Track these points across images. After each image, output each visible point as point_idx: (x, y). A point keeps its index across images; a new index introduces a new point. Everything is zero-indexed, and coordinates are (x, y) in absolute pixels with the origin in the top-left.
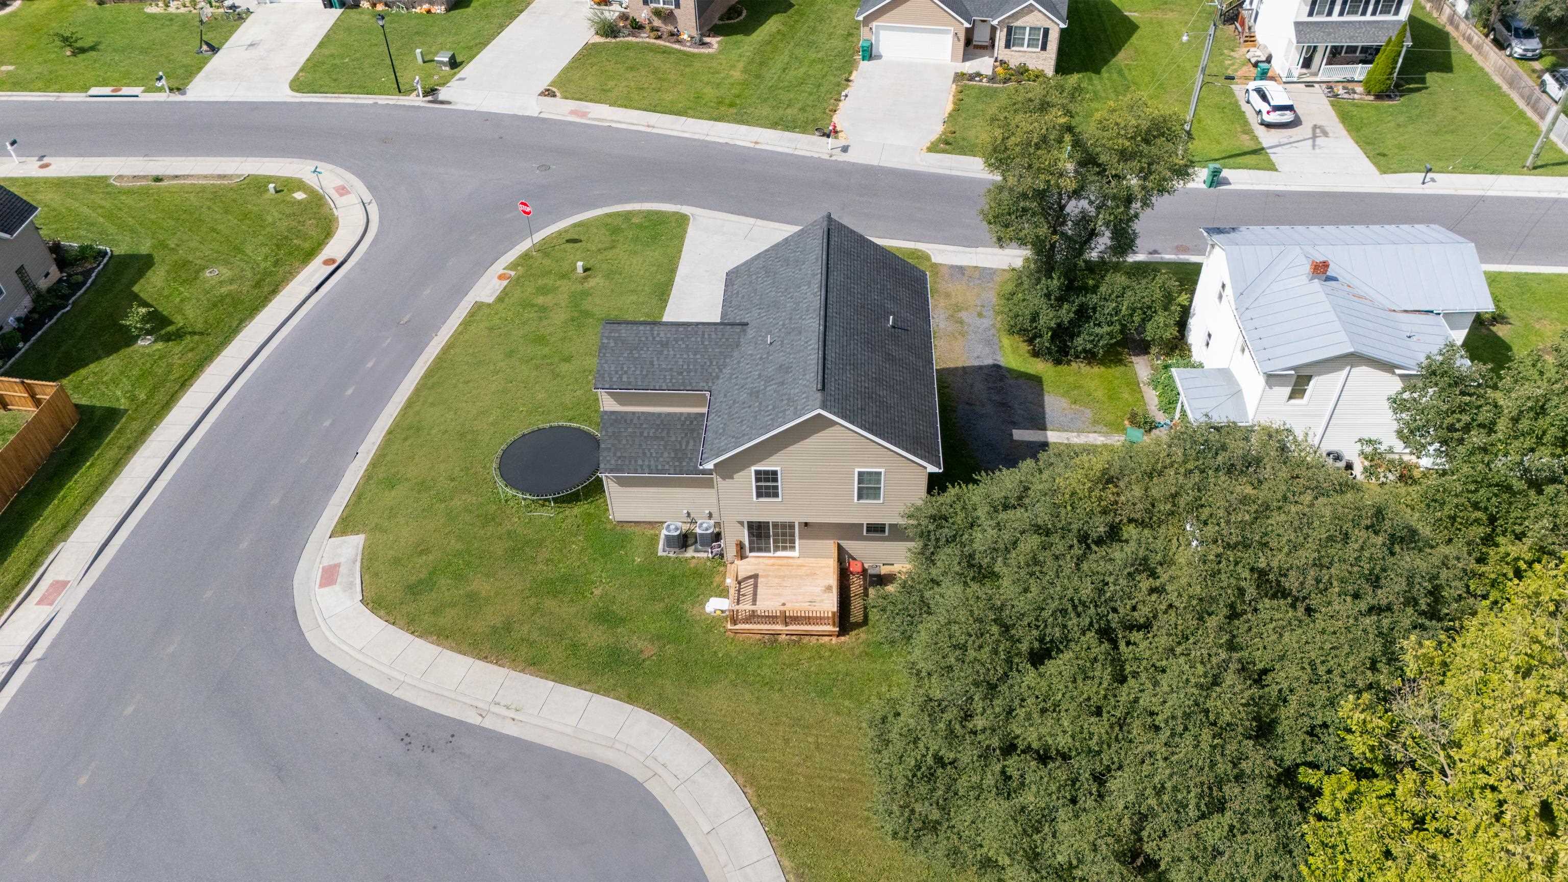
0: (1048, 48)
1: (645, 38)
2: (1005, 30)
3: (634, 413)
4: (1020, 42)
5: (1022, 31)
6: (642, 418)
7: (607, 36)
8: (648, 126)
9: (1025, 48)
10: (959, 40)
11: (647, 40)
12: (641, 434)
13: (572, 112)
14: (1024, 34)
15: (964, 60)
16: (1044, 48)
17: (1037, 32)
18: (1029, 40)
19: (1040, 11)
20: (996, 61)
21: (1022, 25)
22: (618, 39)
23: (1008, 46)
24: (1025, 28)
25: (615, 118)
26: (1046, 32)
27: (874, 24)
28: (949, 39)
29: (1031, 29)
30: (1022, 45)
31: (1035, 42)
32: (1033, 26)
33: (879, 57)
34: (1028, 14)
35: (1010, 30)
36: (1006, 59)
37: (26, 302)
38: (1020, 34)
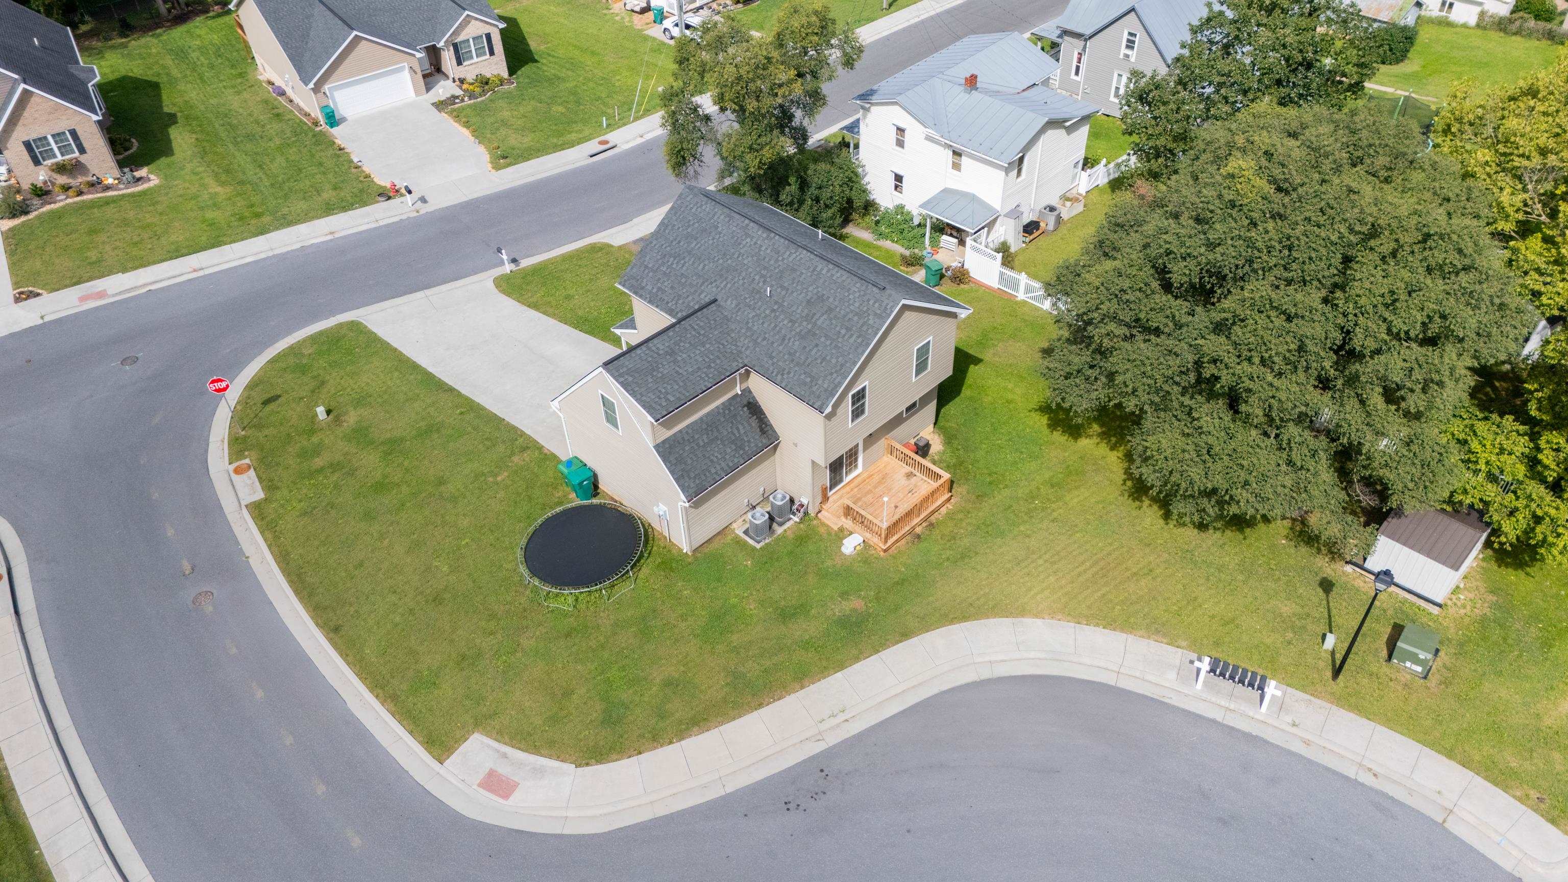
0: (496, 51)
1: (62, 202)
2: (451, 48)
3: (680, 431)
4: (468, 55)
5: (466, 44)
6: (690, 431)
7: (13, 216)
8: (195, 271)
9: (475, 60)
10: (415, 72)
11: (69, 201)
12: (698, 444)
14: (469, 46)
15: (428, 89)
16: (492, 53)
17: (480, 40)
18: (476, 50)
19: (477, 19)
20: (454, 81)
21: (465, 38)
22: (31, 216)
23: (459, 63)
24: (468, 40)
26: (488, 36)
27: (326, 88)
28: (406, 74)
29: (474, 39)
30: (472, 58)
31: (481, 51)
32: (475, 35)
33: (343, 120)
34: (466, 25)
35: (455, 46)
36: (462, 76)
38: (465, 48)
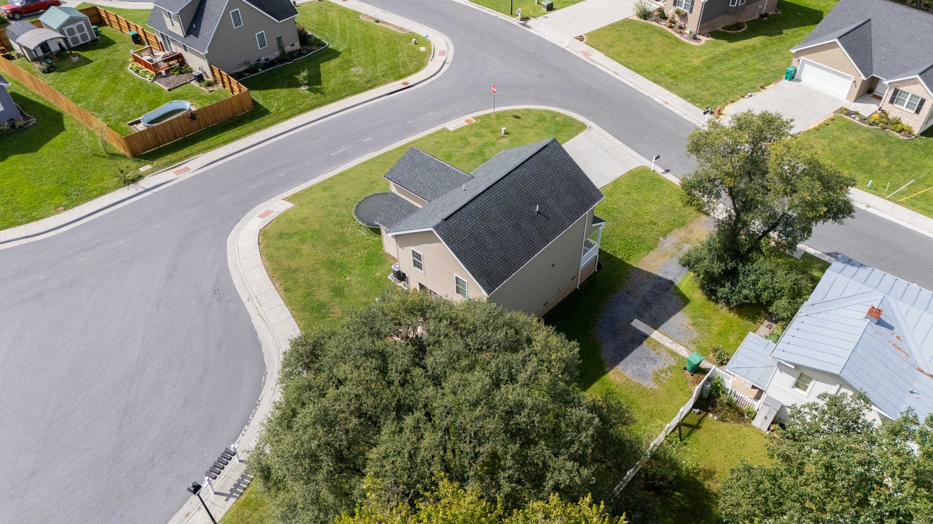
0: (921, 112)
2: (893, 90)
3: (402, 199)
4: (902, 102)
5: (905, 95)
6: (405, 203)
9: (904, 108)
10: (856, 86)
13: (584, 53)
14: (906, 98)
15: (856, 101)
16: (918, 111)
17: (916, 99)
18: (909, 103)
19: (922, 85)
20: (879, 109)
21: (906, 91)
22: (646, 21)
23: (892, 101)
24: (908, 93)
25: (601, 62)
26: (923, 102)
27: (802, 58)
28: (850, 83)
29: (912, 95)
30: (902, 105)
31: (913, 106)
32: (914, 94)
33: (799, 80)
34: (912, 84)
35: (896, 92)
36: (887, 111)
37: (277, 54)
38: (903, 96)
